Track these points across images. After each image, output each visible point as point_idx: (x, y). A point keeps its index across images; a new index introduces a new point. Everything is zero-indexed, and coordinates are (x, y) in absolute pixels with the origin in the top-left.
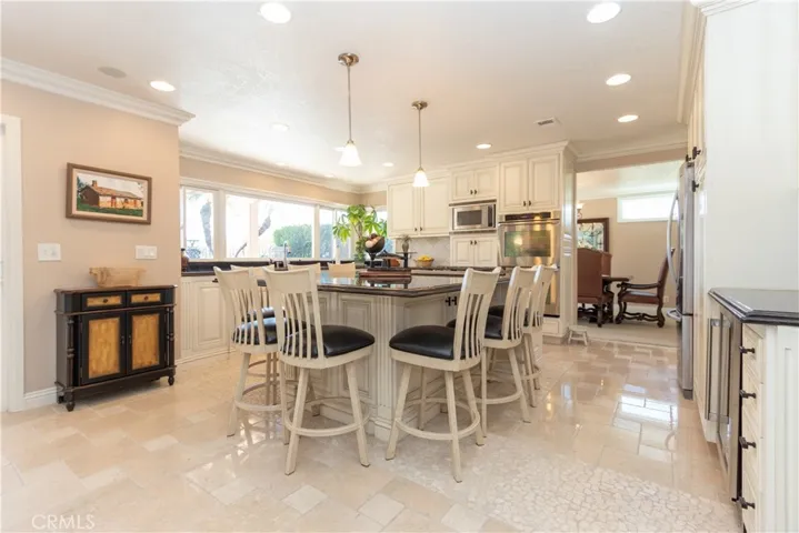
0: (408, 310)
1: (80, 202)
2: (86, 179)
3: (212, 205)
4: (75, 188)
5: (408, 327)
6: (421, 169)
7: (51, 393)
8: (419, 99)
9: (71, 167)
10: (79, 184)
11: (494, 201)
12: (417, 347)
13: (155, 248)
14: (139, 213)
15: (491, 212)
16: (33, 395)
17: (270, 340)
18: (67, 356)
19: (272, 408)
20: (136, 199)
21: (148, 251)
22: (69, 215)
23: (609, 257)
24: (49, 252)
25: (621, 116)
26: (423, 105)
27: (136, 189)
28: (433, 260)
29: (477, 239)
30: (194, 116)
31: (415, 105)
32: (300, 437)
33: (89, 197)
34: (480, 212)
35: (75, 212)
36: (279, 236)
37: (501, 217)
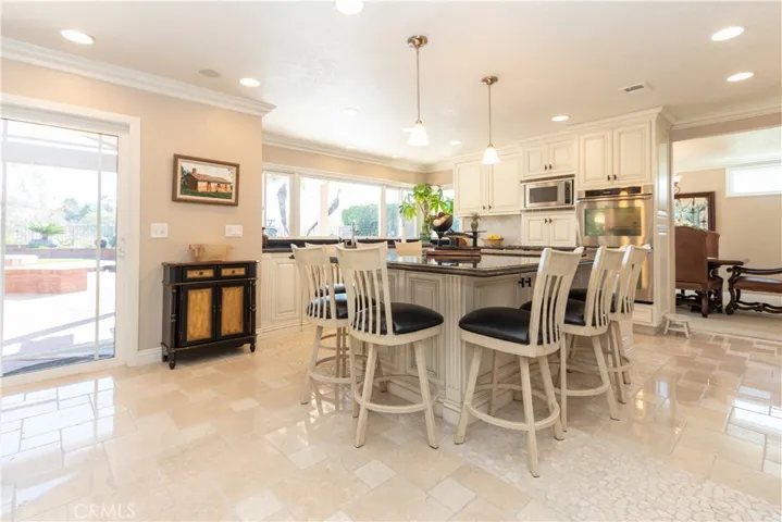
0: (479, 290)
1: (183, 186)
2: (188, 167)
3: (288, 188)
4: (179, 176)
5: (478, 308)
6: (491, 145)
7: (157, 353)
8: (489, 74)
9: (177, 157)
10: (183, 172)
11: (572, 176)
12: (487, 329)
13: (241, 227)
14: (228, 196)
15: (569, 188)
16: (144, 353)
17: (341, 314)
18: (170, 321)
19: (341, 380)
20: (226, 183)
21: (235, 230)
22: (175, 199)
23: (716, 237)
24: (159, 230)
25: (731, 74)
26: (493, 80)
27: (226, 174)
28: (502, 239)
29: (552, 217)
30: (275, 107)
31: (485, 80)
32: (369, 411)
33: (190, 182)
34: (555, 188)
35: (179, 196)
36: (346, 215)
37: (579, 193)
